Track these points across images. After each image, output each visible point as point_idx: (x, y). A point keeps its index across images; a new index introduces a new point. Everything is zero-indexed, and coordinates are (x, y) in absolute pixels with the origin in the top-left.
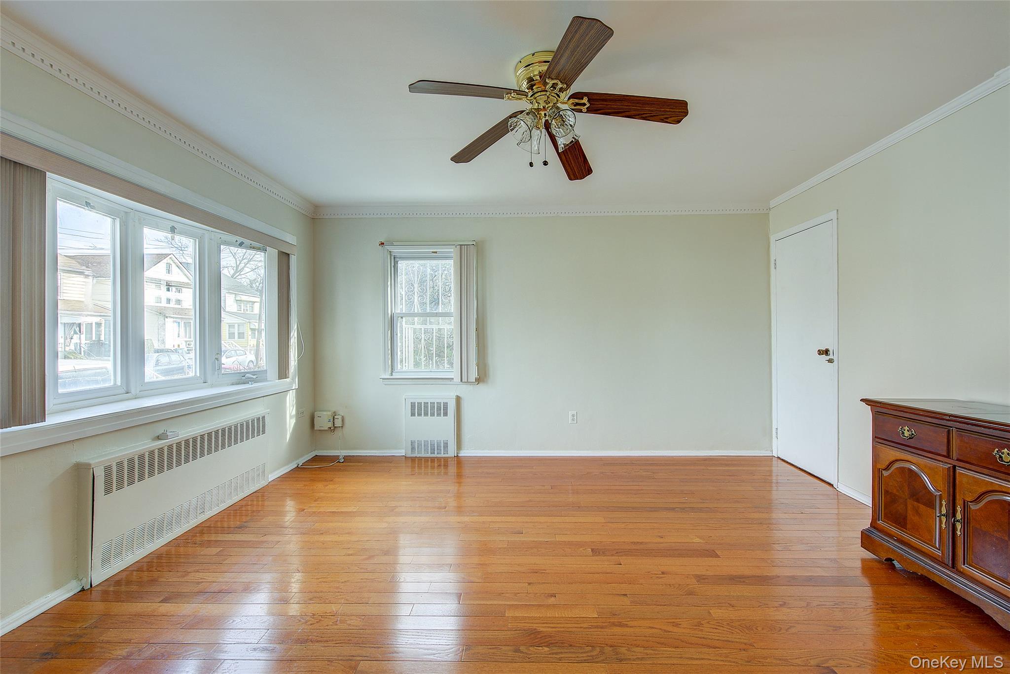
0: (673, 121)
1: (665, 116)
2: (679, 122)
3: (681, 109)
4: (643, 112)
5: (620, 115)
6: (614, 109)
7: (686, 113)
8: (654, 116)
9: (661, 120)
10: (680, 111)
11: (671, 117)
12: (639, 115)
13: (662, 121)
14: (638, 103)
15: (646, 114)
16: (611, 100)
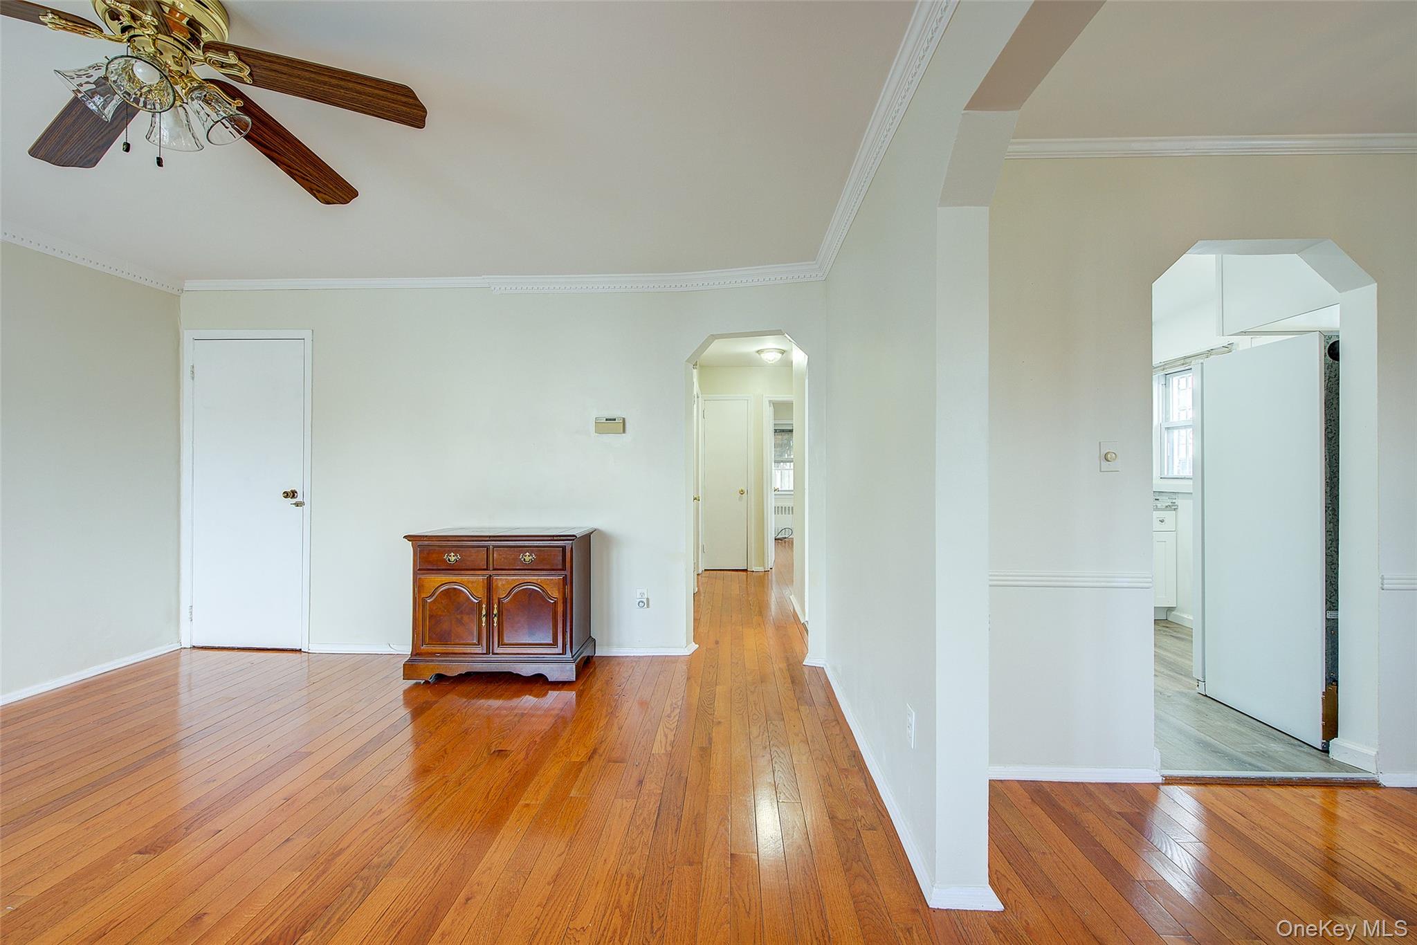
0: (323, 199)
1: (318, 188)
2: (328, 203)
3: (345, 195)
4: (297, 168)
5: (264, 150)
6: (264, 139)
7: (345, 202)
8: (307, 180)
9: (311, 189)
10: (343, 196)
11: (325, 194)
12: (289, 166)
13: (311, 191)
14: (303, 157)
15: (299, 171)
16: (270, 128)
